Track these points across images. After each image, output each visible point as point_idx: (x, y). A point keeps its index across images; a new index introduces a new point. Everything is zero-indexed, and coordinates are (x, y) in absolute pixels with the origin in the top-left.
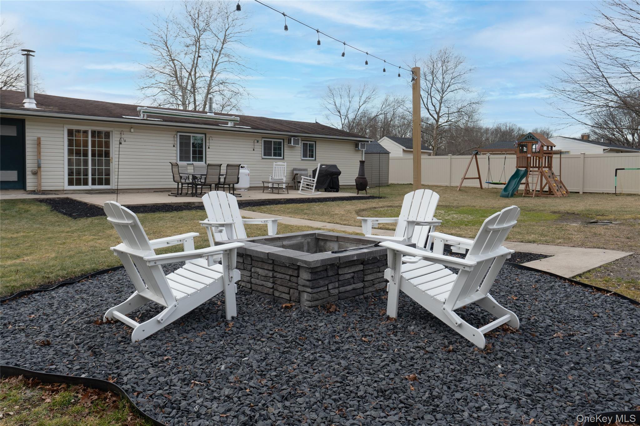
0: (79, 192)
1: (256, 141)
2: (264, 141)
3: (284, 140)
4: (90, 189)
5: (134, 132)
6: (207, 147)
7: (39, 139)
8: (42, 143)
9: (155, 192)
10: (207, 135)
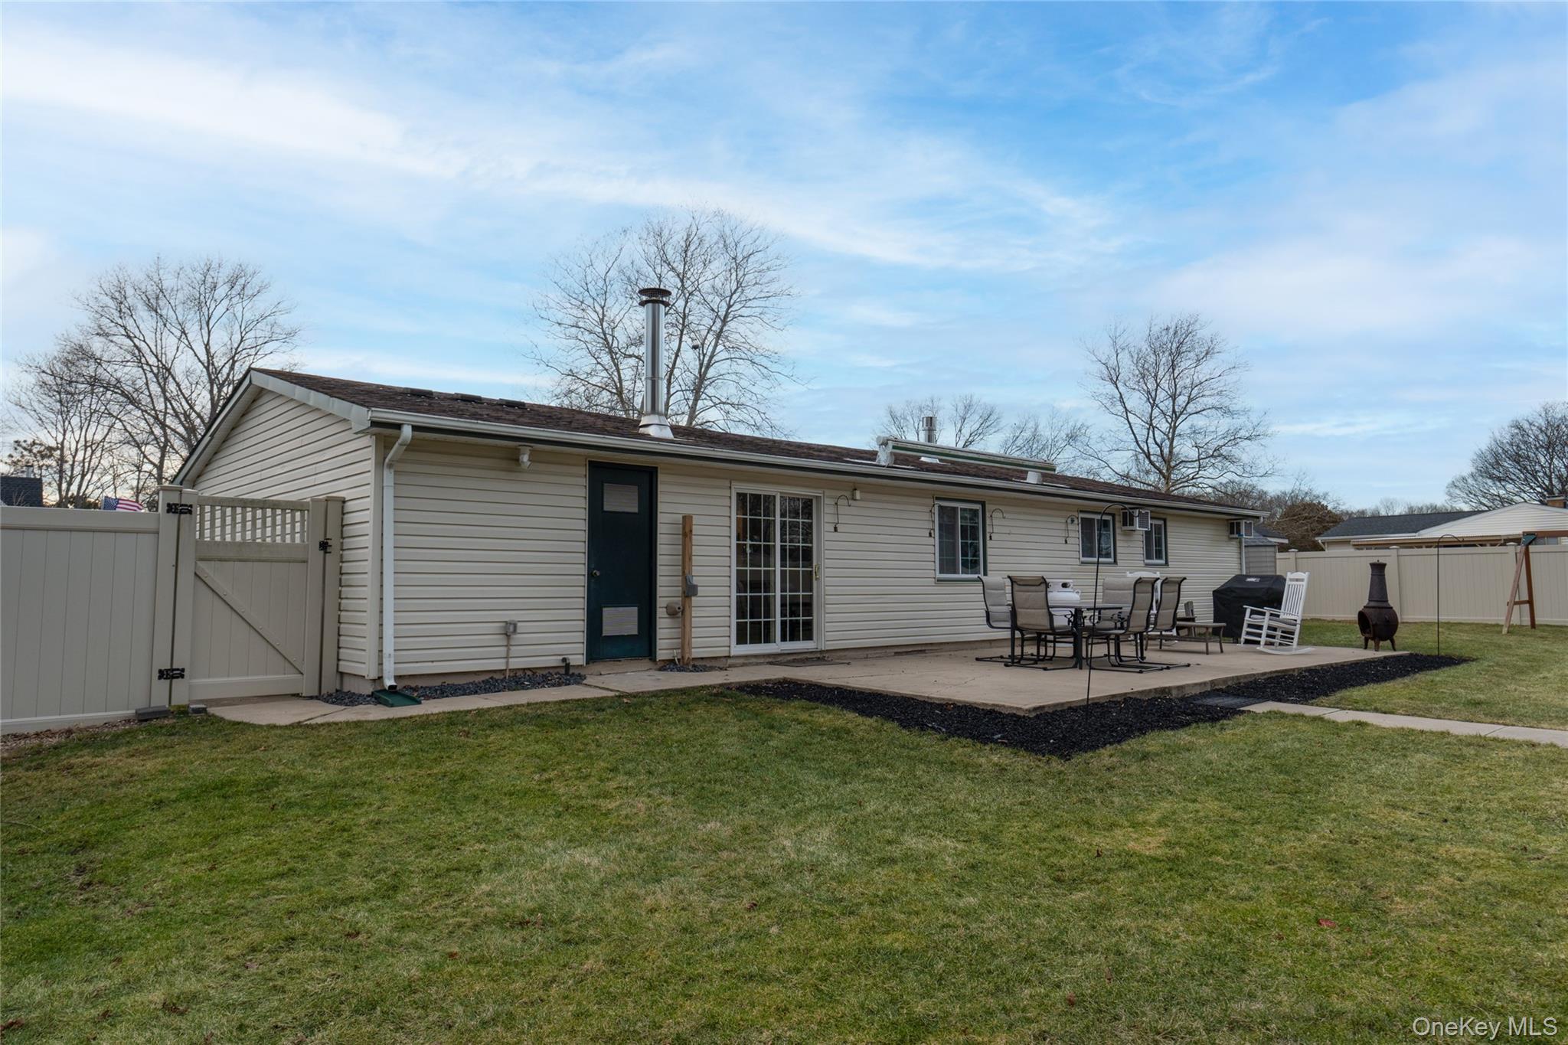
0: (754, 660)
1: (1069, 521)
2: (1082, 518)
3: (1113, 516)
4: (779, 651)
5: (861, 500)
6: (988, 538)
7: (687, 520)
8: (696, 530)
9: (897, 654)
10: (988, 507)
